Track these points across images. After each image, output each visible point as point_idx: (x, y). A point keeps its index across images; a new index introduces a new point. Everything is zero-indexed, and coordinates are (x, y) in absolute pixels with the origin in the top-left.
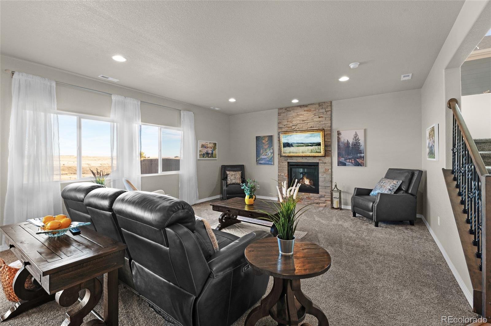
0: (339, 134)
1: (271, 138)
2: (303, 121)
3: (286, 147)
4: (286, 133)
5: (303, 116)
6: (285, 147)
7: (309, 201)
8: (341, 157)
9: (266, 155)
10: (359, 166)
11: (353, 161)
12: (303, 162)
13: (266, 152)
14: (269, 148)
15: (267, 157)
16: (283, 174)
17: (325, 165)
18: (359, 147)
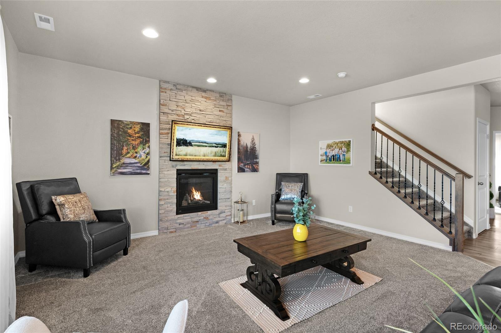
0: (239, 135)
1: (145, 127)
2: (200, 111)
3: (181, 146)
4: (184, 124)
5: (199, 104)
6: (179, 146)
7: (206, 223)
8: (240, 162)
9: (135, 157)
10: (255, 172)
11: (250, 167)
12: (199, 168)
13: (136, 153)
14: (142, 145)
15: (137, 161)
16: (169, 189)
17: (226, 171)
18: (255, 152)
